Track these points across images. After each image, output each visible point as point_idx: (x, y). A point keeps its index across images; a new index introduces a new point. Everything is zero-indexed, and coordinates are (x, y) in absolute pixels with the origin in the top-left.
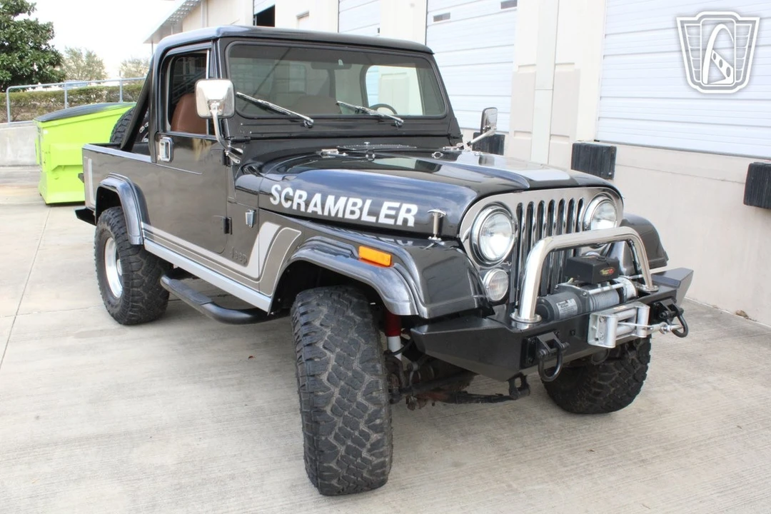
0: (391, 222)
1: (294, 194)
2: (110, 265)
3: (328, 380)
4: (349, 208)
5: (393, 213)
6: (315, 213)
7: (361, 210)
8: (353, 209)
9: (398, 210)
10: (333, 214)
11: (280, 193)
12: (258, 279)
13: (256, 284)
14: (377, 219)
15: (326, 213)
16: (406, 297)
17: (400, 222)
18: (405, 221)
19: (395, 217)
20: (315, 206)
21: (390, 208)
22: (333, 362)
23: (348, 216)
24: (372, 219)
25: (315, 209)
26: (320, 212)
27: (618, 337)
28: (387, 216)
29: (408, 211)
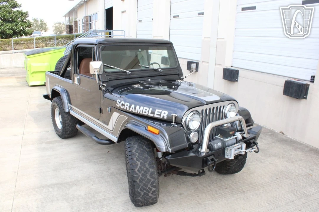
0: (158, 116)
1: (125, 104)
2: (57, 117)
3: (138, 171)
4: (144, 111)
5: (159, 113)
6: (132, 111)
7: (148, 111)
8: (146, 111)
9: (161, 113)
10: (138, 112)
11: (120, 103)
12: (112, 131)
13: (112, 132)
14: (154, 115)
15: (136, 112)
16: (164, 145)
17: (162, 117)
18: (164, 117)
19: (160, 115)
20: (132, 109)
21: (158, 112)
22: (139, 165)
23: (144, 113)
24: (152, 115)
25: (132, 110)
26: (134, 111)
27: (235, 155)
28: (157, 115)
29: (165, 113)
